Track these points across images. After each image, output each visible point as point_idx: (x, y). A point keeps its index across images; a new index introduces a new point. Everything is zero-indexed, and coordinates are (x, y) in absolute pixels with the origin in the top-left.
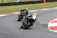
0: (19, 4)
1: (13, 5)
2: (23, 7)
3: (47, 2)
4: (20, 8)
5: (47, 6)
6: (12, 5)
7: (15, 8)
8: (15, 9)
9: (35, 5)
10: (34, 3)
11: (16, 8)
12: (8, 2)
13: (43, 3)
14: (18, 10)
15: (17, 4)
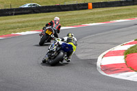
0: (30, 13)
1: (15, 14)
2: (40, 18)
3: (96, 7)
4: (31, 21)
5: (96, 16)
6: (12, 15)
7: (19, 22)
8: (20, 25)
9: (66, 15)
10: (66, 8)
11: (23, 22)
12: (3, 8)
13: (87, 8)
14: (27, 26)
15: (26, 11)
